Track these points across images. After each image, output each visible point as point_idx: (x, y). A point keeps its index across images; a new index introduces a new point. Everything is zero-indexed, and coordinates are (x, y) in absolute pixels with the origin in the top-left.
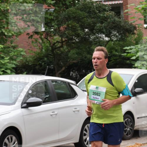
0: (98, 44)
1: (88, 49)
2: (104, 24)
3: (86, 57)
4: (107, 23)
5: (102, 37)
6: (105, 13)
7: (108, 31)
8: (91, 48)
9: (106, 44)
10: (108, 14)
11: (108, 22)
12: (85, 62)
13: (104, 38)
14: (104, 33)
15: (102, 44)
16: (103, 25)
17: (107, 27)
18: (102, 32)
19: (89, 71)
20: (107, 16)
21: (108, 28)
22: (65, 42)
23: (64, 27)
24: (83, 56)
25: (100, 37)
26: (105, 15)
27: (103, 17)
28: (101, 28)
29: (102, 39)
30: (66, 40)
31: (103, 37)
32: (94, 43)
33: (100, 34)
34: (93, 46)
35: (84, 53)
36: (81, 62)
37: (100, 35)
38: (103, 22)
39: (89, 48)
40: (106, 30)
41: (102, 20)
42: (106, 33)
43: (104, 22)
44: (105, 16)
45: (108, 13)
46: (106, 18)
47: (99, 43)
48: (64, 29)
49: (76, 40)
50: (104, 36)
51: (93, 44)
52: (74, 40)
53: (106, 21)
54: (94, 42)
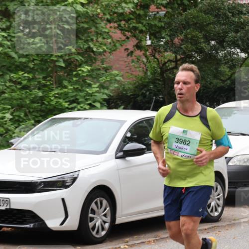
0: (231, 63)
1: (215, 71)
2: (239, 33)
3: (211, 83)
4: (244, 32)
5: (236, 53)
6: (241, 17)
7: (245, 43)
8: (220, 69)
9: (242, 63)
10: (245, 18)
11: (246, 30)
12: (209, 90)
13: (239, 54)
14: (239, 47)
15: (237, 64)
16: (238, 35)
17: (244, 37)
18: (236, 44)
19: (215, 103)
20: (244, 20)
21: (244, 39)
22: (181, 61)
23: (179, 38)
24: (207, 81)
25: (234, 53)
26: (242, 20)
27: (238, 22)
28: (236, 39)
29: (236, 56)
30: (181, 58)
31: (238, 52)
32: (225, 61)
33: (234, 48)
34: (222, 67)
35: (210, 76)
36: (204, 90)
37: (233, 50)
38: (238, 30)
39: (216, 69)
40: (243, 42)
41: (237, 28)
42: (243, 47)
43: (240, 30)
44: (241, 22)
45: (246, 16)
46: (242, 24)
47: (232, 61)
48: (180, 41)
49: (196, 58)
50: (238, 50)
51: (223, 64)
52: (194, 57)
53: (243, 28)
54: (224, 60)
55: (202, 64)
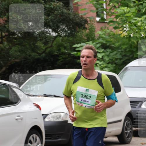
0: (44, 40)
1: (32, 46)
2: (50, 16)
3: (30, 56)
4: (54, 15)
5: (48, 32)
6: (51, 4)
7: (55, 25)
8: (36, 45)
9: (53, 40)
10: (55, 4)
11: (55, 14)
12: (29, 61)
13: (51, 33)
14: (50, 27)
15: (49, 40)
16: (50, 17)
17: (54, 20)
18: (48, 25)
19: (34, 72)
20: (54, 7)
21: (55, 21)
22: (6, 38)
23: (3, 19)
24: (27, 54)
25: (47, 32)
26: (52, 6)
27: (49, 8)
28: (47, 21)
29: (48, 34)
30: (6, 35)
31: (50, 32)
32: (40, 39)
33: (47, 28)
34: (38, 43)
35: (28, 50)
36: (24, 61)
37: (46, 29)
38: (49, 14)
39: (34, 44)
40: (53, 24)
41: (48, 13)
42: (53, 27)
43: (50, 14)
44: (51, 7)
45: (55, 3)
46: (52, 9)
47: (45, 39)
48: (4, 21)
49: (18, 36)
50: (50, 30)
51: (39, 40)
52: (16, 34)
53: (53, 13)
54: (40, 37)
55: (22, 40)
